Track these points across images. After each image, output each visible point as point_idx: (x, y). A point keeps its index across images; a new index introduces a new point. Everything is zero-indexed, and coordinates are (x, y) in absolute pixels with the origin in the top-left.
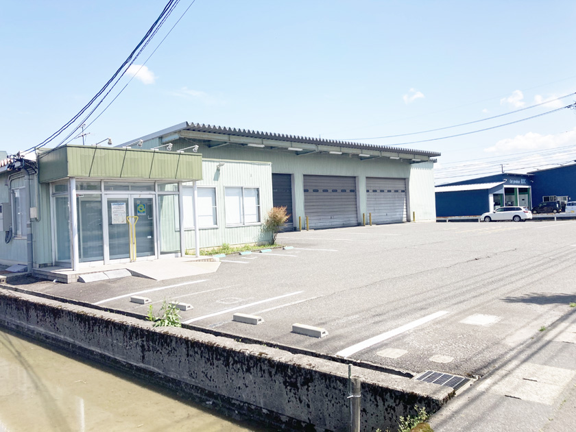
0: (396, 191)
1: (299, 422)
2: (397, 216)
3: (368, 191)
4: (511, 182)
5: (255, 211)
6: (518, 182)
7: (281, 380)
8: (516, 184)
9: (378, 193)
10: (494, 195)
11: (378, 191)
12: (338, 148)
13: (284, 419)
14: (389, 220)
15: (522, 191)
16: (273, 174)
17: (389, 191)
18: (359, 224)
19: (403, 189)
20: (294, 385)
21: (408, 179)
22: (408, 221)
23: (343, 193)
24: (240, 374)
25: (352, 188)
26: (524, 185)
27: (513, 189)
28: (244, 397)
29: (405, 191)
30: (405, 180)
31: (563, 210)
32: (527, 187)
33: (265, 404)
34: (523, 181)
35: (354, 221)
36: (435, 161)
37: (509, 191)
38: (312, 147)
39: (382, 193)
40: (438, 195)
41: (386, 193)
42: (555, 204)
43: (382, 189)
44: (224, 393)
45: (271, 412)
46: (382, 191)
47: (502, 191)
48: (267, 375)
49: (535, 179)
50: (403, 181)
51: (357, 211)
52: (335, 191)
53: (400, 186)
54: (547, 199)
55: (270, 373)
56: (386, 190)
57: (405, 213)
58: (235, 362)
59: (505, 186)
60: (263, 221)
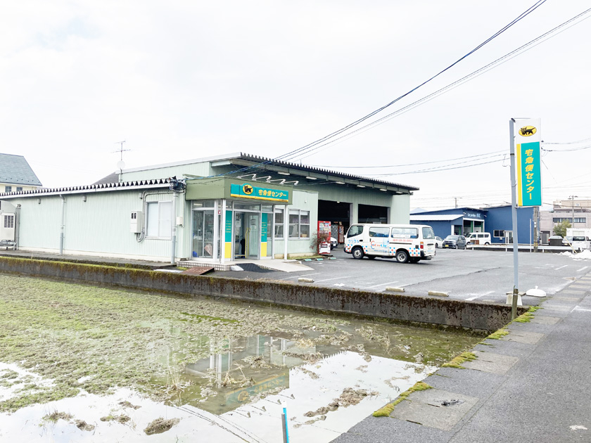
1: (454, 327)
4: (469, 215)
6: (474, 216)
7: (446, 309)
8: (472, 218)
10: (455, 226)
15: (478, 224)
20: (454, 311)
21: (390, 207)
24: (419, 309)
26: (478, 218)
27: (470, 221)
28: (421, 319)
29: (387, 218)
30: (387, 209)
32: (481, 220)
33: (435, 321)
34: (478, 215)
36: (411, 194)
37: (467, 224)
38: (324, 177)
44: (407, 319)
45: (438, 324)
47: (461, 223)
48: (436, 307)
49: (487, 213)
54: (496, 232)
55: (439, 306)
58: (416, 303)
59: (464, 219)
60: (311, 237)
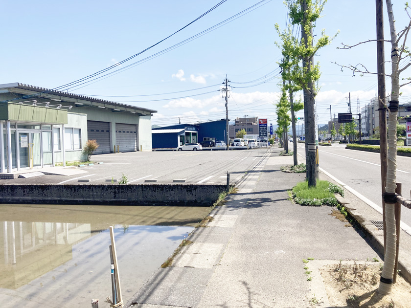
0: (131, 132)
1: (192, 201)
2: (131, 148)
3: (116, 132)
5: (78, 142)
7: (186, 190)
8: (190, 130)
9: (122, 133)
11: (122, 132)
12: (103, 105)
13: (186, 202)
14: (127, 149)
15: (194, 134)
16: (88, 121)
17: (128, 132)
18: (111, 152)
19: (135, 131)
20: (191, 191)
21: (138, 125)
22: (138, 150)
23: (102, 133)
24: (169, 192)
25: (108, 130)
26: (194, 131)
28: (170, 199)
29: (136, 132)
30: (136, 126)
31: (214, 146)
32: (196, 132)
33: (179, 199)
34: (194, 129)
35: (108, 150)
36: (152, 115)
37: (188, 134)
38: (89, 103)
39: (124, 133)
40: (153, 135)
41: (126, 133)
42: (210, 142)
43: (124, 130)
44: (161, 200)
45: (181, 201)
46: (124, 132)
47: (184, 134)
48: (180, 190)
49: (199, 127)
50: (135, 126)
51: (110, 144)
52: (97, 131)
53: (133, 129)
54: (205, 139)
55: (181, 189)
56: (126, 131)
57: (136, 146)
58: (166, 188)
59: (186, 131)
60: (83, 148)
